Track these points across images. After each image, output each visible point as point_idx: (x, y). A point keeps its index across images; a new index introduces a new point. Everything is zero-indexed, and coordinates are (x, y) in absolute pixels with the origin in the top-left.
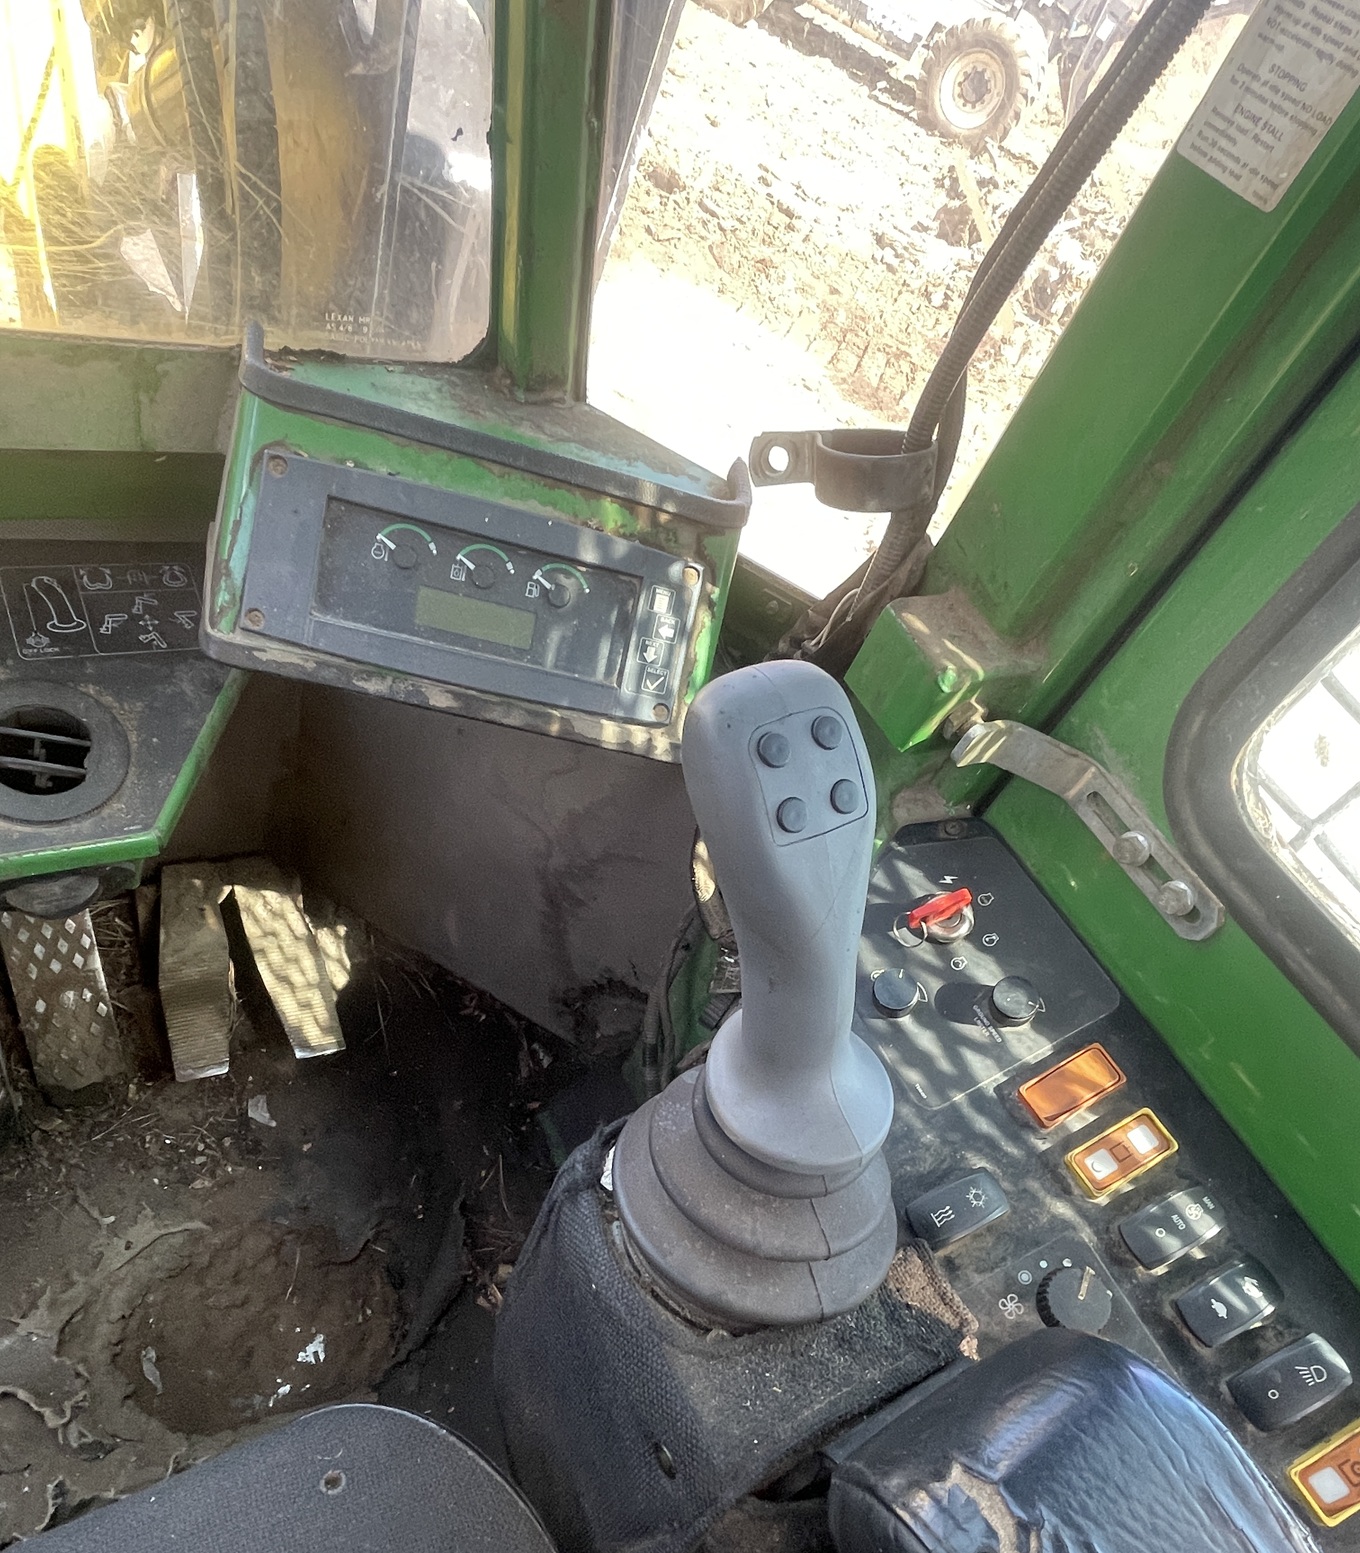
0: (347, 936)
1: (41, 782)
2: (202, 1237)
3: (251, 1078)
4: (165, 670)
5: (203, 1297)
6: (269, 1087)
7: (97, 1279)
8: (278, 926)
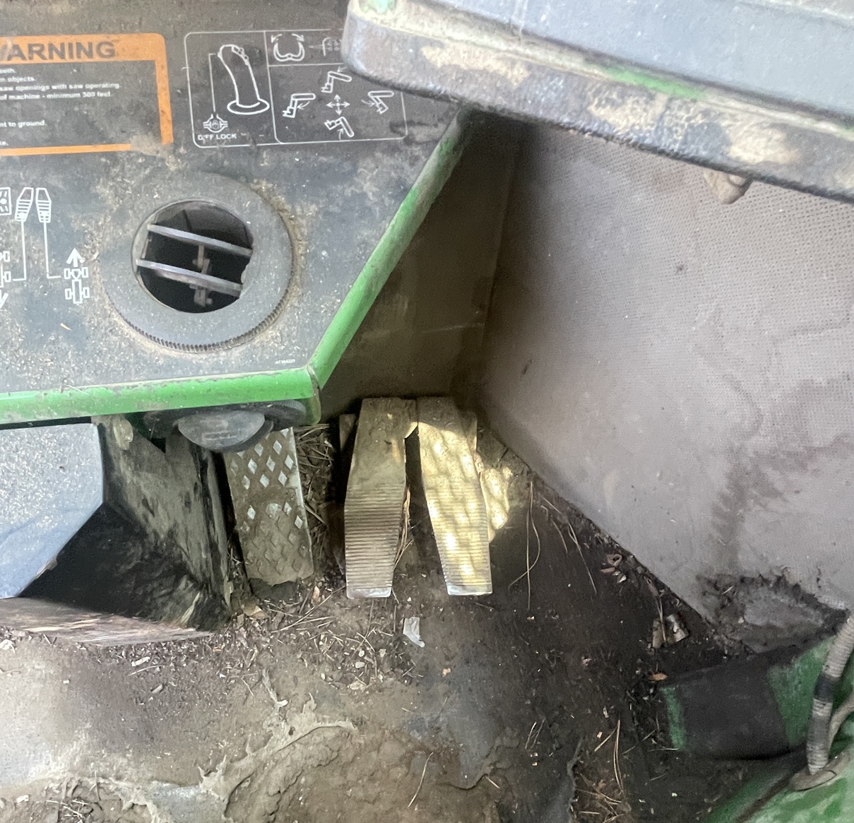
0: (511, 480)
1: (200, 298)
2: (349, 734)
3: (410, 599)
4: (347, 166)
5: (345, 787)
6: (424, 610)
7: (264, 754)
8: (452, 466)
